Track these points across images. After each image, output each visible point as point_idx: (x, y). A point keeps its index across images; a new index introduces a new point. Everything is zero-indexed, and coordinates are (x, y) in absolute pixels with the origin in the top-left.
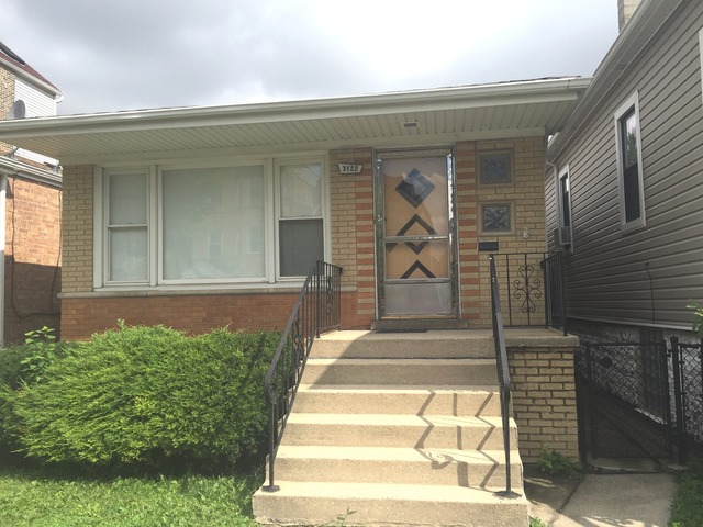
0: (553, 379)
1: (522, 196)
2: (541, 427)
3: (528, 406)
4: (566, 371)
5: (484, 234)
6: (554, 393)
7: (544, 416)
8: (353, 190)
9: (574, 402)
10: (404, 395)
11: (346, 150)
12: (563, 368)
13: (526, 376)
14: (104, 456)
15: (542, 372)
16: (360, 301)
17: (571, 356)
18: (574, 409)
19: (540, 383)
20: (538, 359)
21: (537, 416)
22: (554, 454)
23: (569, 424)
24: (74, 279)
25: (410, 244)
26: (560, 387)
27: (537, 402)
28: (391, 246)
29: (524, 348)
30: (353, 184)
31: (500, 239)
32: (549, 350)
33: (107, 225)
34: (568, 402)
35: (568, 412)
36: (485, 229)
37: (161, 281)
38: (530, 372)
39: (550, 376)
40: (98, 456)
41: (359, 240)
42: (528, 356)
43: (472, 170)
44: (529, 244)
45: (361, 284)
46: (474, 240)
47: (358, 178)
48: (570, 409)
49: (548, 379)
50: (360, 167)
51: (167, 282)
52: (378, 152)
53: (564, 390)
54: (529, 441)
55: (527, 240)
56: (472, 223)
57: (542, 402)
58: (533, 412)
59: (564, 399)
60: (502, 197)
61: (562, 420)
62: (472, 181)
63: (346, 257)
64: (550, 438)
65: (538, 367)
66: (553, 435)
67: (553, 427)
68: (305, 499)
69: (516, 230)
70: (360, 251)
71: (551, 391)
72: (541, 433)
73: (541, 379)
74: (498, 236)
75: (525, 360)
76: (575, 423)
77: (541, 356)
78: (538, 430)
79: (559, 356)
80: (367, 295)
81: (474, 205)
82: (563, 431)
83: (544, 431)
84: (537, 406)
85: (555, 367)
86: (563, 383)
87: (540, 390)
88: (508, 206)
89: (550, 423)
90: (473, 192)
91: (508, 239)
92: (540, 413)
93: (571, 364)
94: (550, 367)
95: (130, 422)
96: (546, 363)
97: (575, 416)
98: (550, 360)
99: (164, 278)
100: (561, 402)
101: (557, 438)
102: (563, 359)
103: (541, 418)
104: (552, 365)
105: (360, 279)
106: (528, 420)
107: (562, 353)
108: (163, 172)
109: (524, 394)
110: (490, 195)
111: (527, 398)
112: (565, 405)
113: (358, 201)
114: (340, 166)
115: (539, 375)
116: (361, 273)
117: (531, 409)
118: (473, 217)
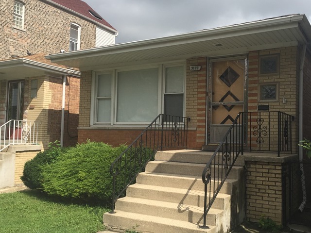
0: (270, 179)
1: (283, 80)
2: (262, 204)
3: (256, 192)
4: (277, 176)
5: (261, 101)
6: (270, 187)
7: (264, 198)
8: (196, 79)
9: (281, 193)
10: (183, 179)
11: (194, 58)
12: (275, 174)
13: (256, 177)
14: (66, 194)
15: (264, 175)
16: (198, 135)
17: (280, 168)
18: (281, 196)
19: (263, 181)
20: (262, 168)
21: (261, 198)
22: (268, 219)
23: (277, 204)
24: (83, 121)
25: (225, 106)
26: (274, 184)
27: (261, 191)
28: (215, 107)
29: (256, 162)
30: (197, 76)
31: (270, 104)
32: (268, 163)
33: (96, 97)
34: (277, 192)
35: (277, 198)
36: (262, 98)
37: (115, 123)
38: (258, 174)
39: (269, 177)
40: (64, 193)
41: (199, 104)
42: (257, 166)
43: (257, 66)
44: (286, 107)
45: (199, 127)
46: (256, 104)
47: (199, 73)
48: (278, 196)
49: (267, 179)
50: (200, 67)
51: (118, 123)
52: (210, 59)
53: (275, 186)
54: (256, 211)
55: (285, 105)
56: (255, 95)
57: (264, 191)
58: (258, 196)
59: (275, 190)
60: (272, 80)
61: (273, 201)
62: (256, 72)
63: (192, 113)
64: (267, 210)
65: (263, 173)
66: (269, 209)
67: (269, 205)
68: (121, 218)
69: (279, 98)
70: (199, 110)
71: (269, 186)
72: (262, 207)
73: (264, 179)
74: (269, 102)
75: (256, 168)
76: (281, 204)
77: (264, 167)
78: (261, 206)
79: (273, 167)
80: (201, 132)
81: (256, 85)
82: (274, 207)
83: (264, 206)
84: (261, 193)
85: (271, 173)
86: (275, 182)
87: (263, 185)
88: (275, 85)
89: (267, 203)
90: (256, 78)
91: (274, 104)
92: (262, 197)
93: (280, 172)
94: (268, 173)
95: (77, 181)
96: (267, 171)
97: (280, 200)
98: (269, 169)
99: (117, 122)
100: (274, 192)
101: (270, 211)
102: (275, 169)
103: (262, 199)
104: (270, 171)
105: (198, 124)
106: (256, 200)
107: (275, 166)
108: (118, 73)
109: (254, 186)
110: (266, 80)
111: (256, 188)
112: (275, 194)
113: (199, 84)
114: (191, 67)
115: (263, 177)
116: (199, 121)
117: (257, 194)
118: (256, 92)
